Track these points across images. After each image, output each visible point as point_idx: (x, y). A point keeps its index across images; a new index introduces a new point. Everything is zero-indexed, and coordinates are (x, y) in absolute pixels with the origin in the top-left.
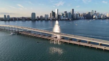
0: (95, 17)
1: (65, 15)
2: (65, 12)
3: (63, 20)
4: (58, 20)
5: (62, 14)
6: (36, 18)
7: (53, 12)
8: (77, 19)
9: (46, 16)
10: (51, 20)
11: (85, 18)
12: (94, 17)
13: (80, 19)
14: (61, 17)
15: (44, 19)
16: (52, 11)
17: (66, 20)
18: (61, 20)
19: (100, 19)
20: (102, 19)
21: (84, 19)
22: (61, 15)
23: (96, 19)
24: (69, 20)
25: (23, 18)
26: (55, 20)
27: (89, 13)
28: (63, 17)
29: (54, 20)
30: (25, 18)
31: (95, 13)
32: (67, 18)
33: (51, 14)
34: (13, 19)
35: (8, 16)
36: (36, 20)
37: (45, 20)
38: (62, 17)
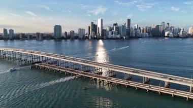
0: (168, 34)
1: (115, 30)
2: (115, 25)
3: (112, 38)
4: (102, 39)
5: (110, 28)
6: (62, 35)
7: (94, 24)
8: (137, 37)
9: (81, 31)
10: (90, 38)
11: (151, 35)
12: (166, 35)
13: (142, 37)
14: (108, 34)
15: (77, 38)
16: (92, 23)
17: (117, 39)
18: (107, 39)
19: (178, 37)
20: (181, 37)
21: (149, 37)
22: (108, 29)
23: (171, 38)
24: (122, 38)
25: (38, 34)
26: (98, 39)
27: (158, 26)
28: (112, 34)
29: (95, 39)
30: (42, 34)
31: (167, 27)
32: (118, 36)
33: (89, 27)
34: (21, 37)
35: (11, 31)
36: (63, 38)
37: (80, 39)
38: (110, 33)
